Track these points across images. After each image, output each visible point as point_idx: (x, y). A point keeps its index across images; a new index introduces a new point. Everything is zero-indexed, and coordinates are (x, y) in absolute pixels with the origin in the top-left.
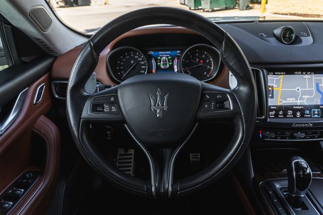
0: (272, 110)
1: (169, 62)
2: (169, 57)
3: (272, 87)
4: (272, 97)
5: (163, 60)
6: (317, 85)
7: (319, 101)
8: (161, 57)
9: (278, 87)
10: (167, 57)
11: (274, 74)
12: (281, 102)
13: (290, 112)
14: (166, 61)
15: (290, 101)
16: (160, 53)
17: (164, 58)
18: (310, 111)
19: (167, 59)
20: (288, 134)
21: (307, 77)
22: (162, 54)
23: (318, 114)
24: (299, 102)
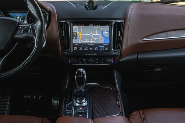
0: (76, 46)
1: (21, 20)
2: (22, 17)
3: (76, 33)
4: (76, 39)
5: (18, 18)
6: (102, 32)
7: (103, 41)
8: (17, 17)
9: (80, 33)
10: (21, 17)
11: (77, 26)
12: (81, 41)
13: (86, 48)
14: (20, 19)
15: (86, 41)
16: (16, 14)
17: (19, 17)
18: (98, 47)
19: (20, 18)
20: (85, 60)
21: (96, 27)
22: (17, 15)
23: (103, 49)
24: (91, 42)
